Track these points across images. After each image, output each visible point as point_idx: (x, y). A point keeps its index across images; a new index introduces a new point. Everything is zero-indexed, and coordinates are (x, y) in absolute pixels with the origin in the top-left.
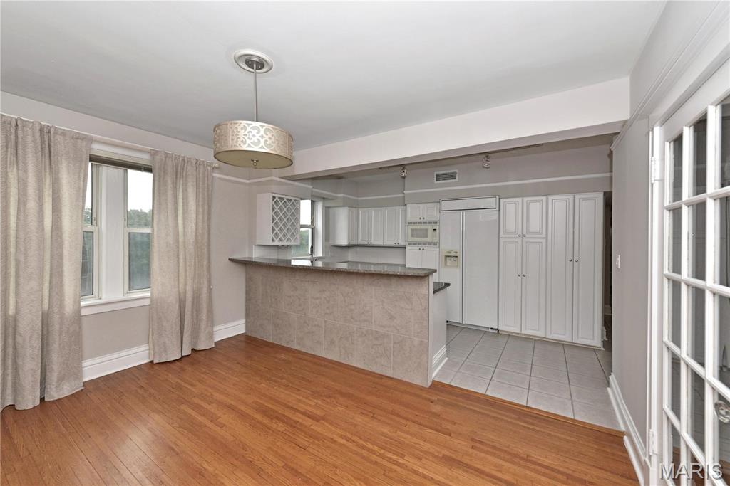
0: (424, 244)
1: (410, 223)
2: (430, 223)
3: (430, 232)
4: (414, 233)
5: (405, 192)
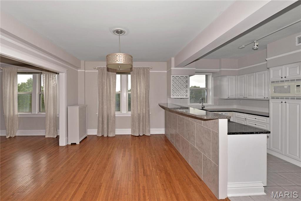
0: (286, 99)
1: (273, 82)
2: (293, 80)
3: (293, 88)
4: (276, 90)
5: (267, 59)
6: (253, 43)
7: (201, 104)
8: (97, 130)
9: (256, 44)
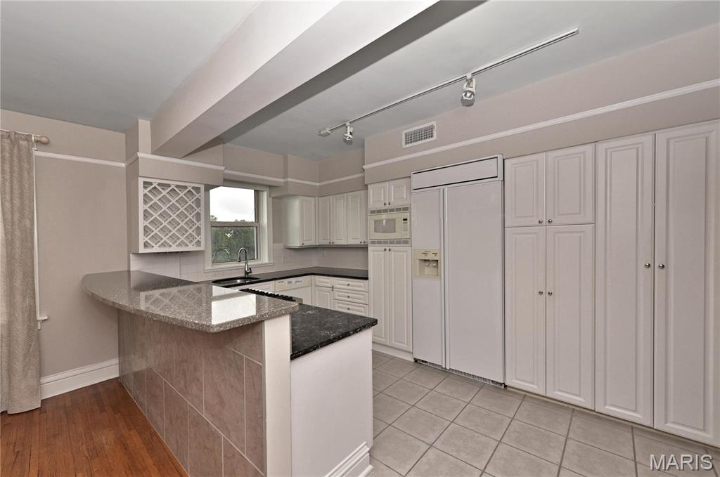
0: (391, 243)
1: (373, 212)
2: (398, 210)
3: (399, 223)
4: (378, 226)
5: (364, 167)
6: (344, 128)
7: (242, 264)
9: (349, 130)
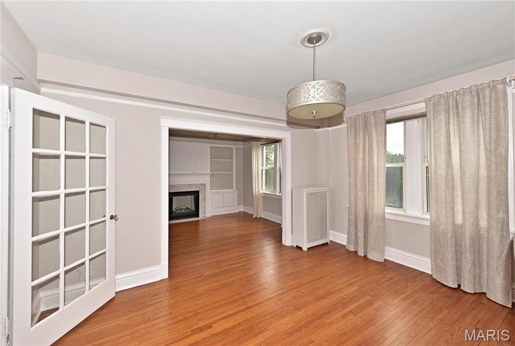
8: (346, 236)
